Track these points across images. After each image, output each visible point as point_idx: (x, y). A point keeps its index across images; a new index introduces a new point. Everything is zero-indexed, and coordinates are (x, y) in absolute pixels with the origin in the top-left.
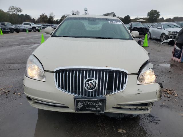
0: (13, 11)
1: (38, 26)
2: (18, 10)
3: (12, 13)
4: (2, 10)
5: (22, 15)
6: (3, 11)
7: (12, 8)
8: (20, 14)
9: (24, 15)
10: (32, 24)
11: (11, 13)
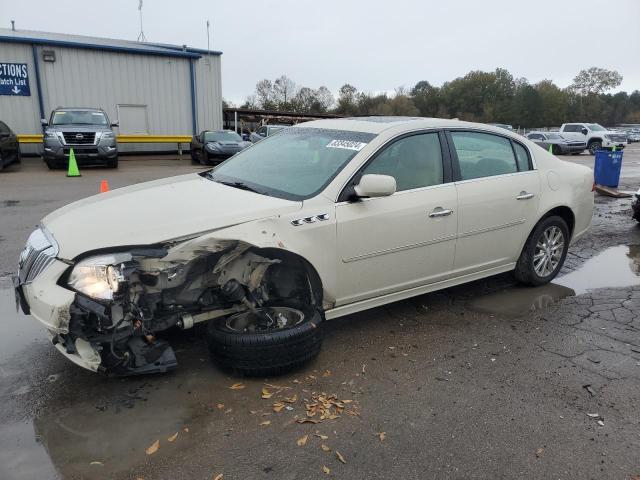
0: (588, 83)
1: (611, 137)
2: (606, 78)
3: (584, 92)
4: (553, 83)
5: (622, 95)
6: (554, 86)
7: (587, 75)
8: (613, 91)
9: (629, 93)
10: (593, 129)
11: (579, 91)
